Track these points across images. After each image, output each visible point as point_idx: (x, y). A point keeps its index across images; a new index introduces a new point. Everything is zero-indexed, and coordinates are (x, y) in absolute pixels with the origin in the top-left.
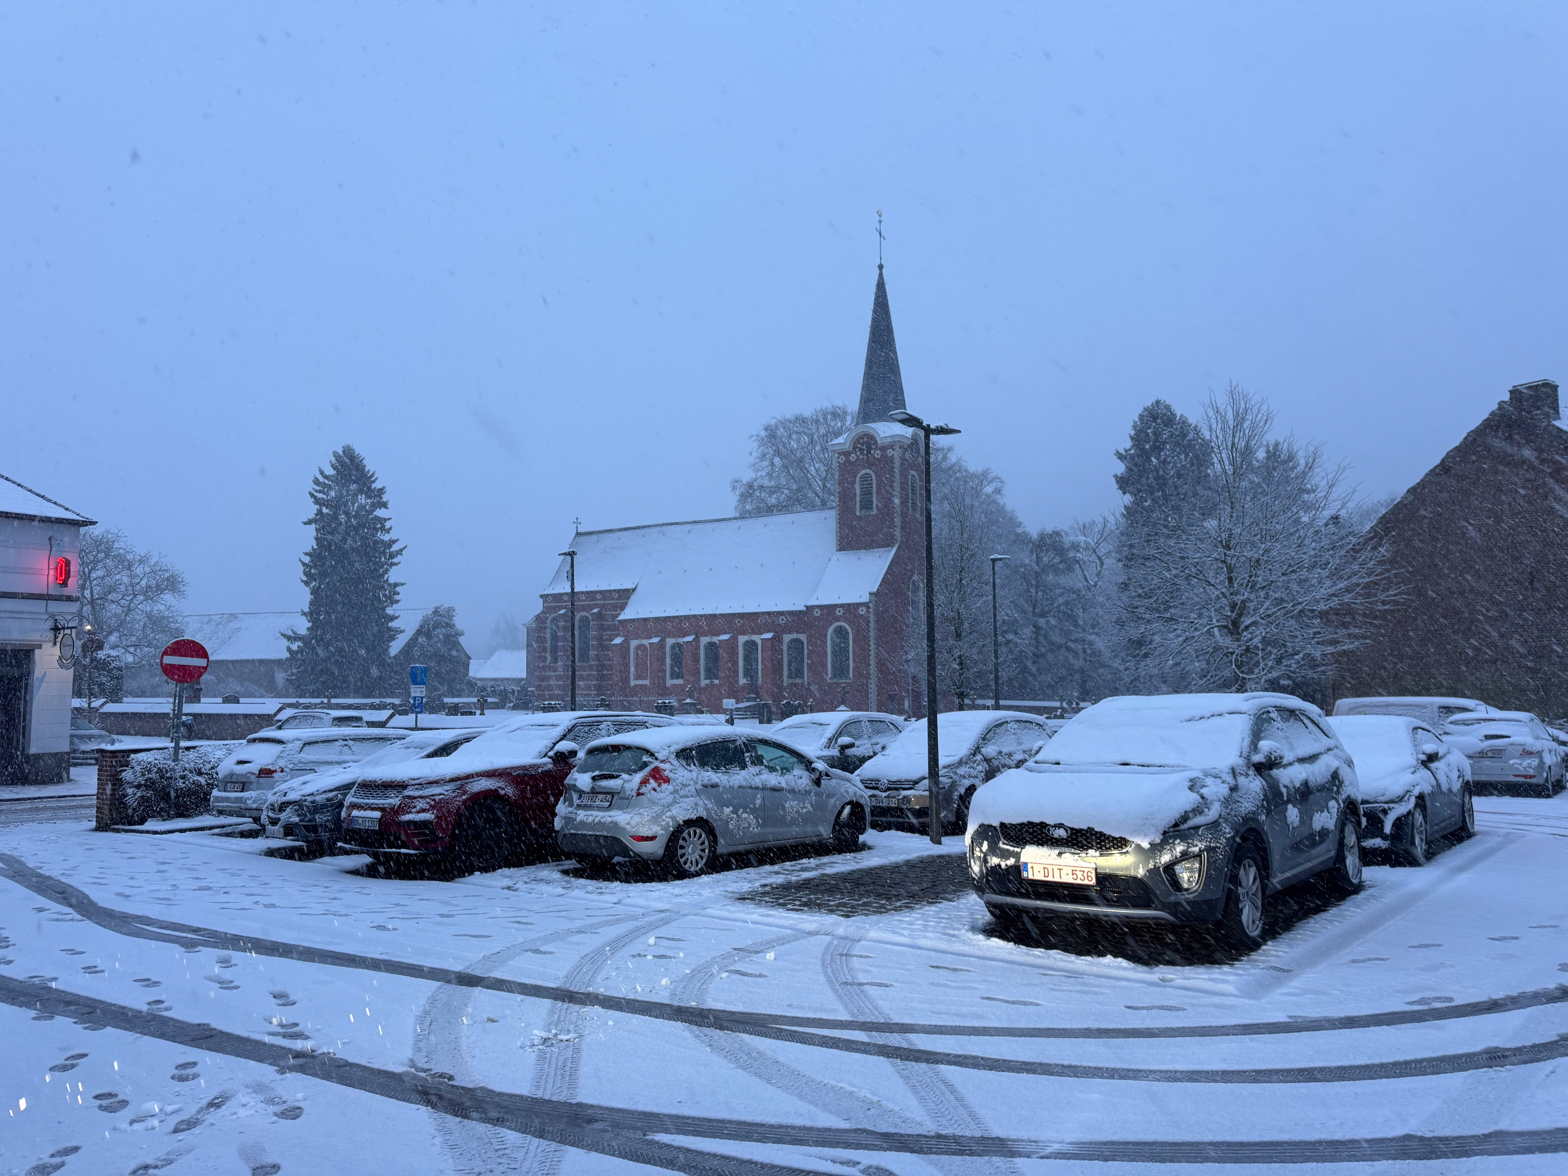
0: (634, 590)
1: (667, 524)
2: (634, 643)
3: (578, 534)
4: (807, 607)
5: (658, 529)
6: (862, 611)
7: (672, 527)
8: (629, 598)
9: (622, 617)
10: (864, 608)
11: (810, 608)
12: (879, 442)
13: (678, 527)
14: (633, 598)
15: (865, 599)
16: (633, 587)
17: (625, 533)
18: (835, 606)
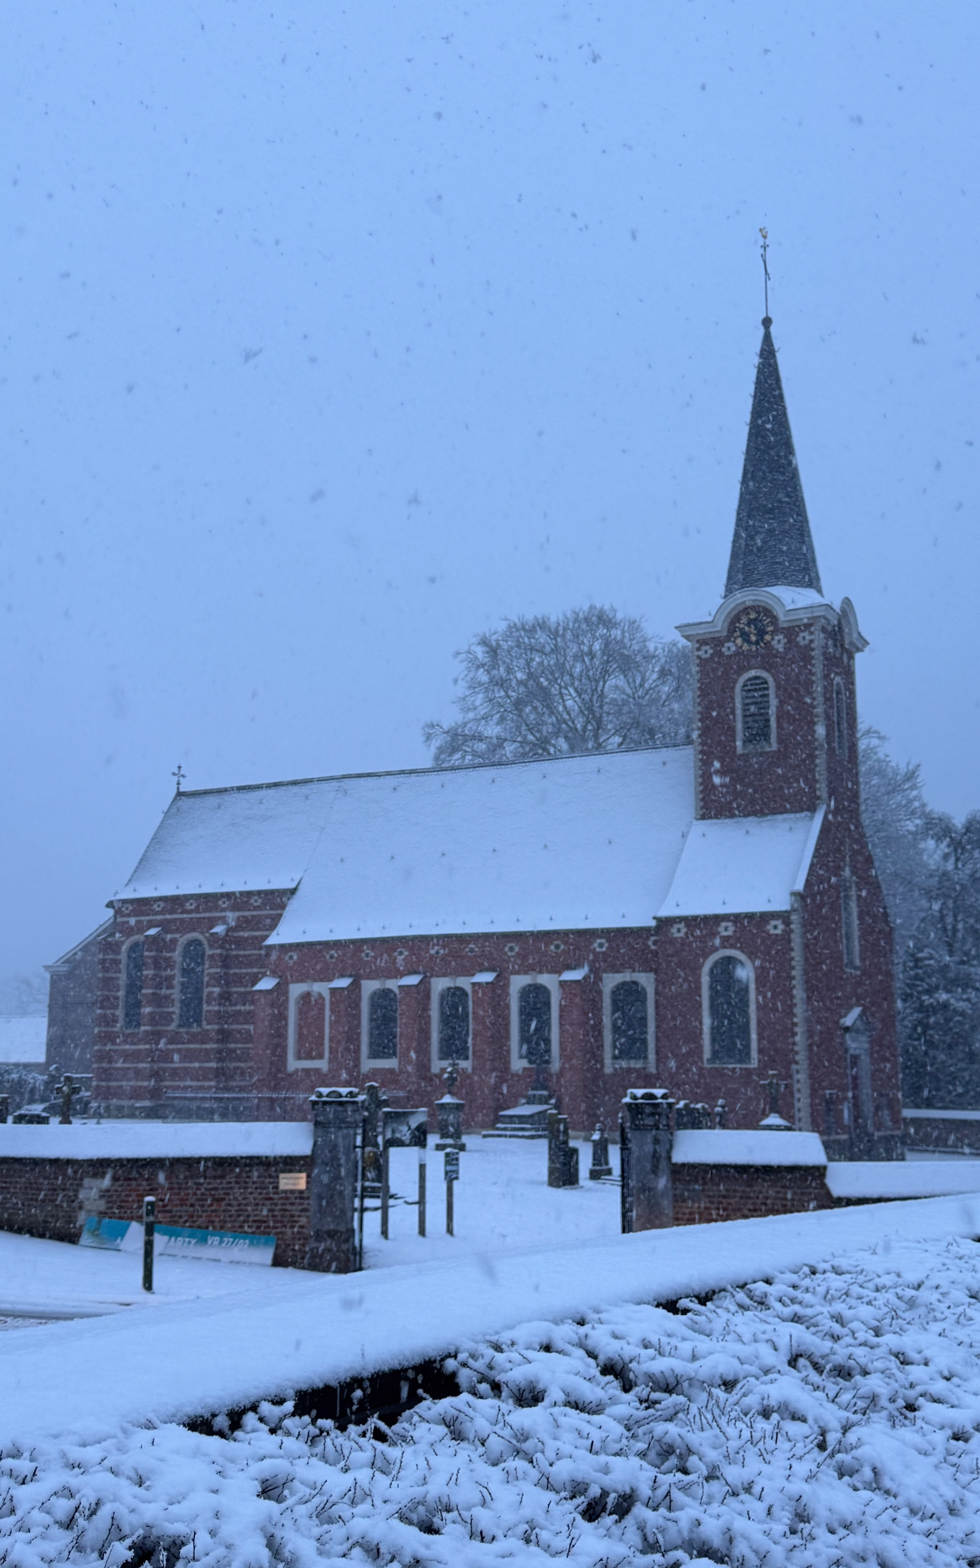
0: (293, 891)
1: (350, 776)
2: (296, 990)
3: (180, 794)
4: (658, 920)
5: (334, 784)
6: (776, 928)
7: (362, 781)
8: (283, 907)
9: (274, 939)
10: (778, 923)
11: (664, 923)
12: (782, 617)
13: (371, 782)
14: (293, 905)
15: (782, 903)
16: (292, 885)
17: (271, 792)
18: (718, 919)
